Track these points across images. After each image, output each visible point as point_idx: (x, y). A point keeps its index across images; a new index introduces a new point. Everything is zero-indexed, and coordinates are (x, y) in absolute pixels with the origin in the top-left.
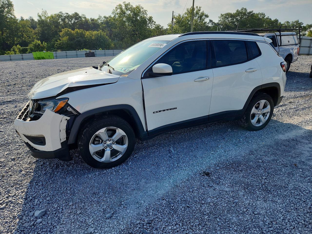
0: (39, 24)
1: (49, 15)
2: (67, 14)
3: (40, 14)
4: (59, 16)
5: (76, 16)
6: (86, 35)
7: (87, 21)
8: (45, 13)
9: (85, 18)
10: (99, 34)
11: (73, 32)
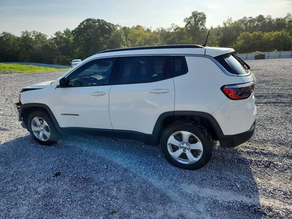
0: (222, 31)
1: (233, 22)
2: (251, 18)
3: (226, 22)
4: (242, 21)
5: (261, 18)
6: (265, 36)
7: (270, 21)
8: (230, 20)
9: (270, 19)
10: (280, 35)
11: (250, 35)
